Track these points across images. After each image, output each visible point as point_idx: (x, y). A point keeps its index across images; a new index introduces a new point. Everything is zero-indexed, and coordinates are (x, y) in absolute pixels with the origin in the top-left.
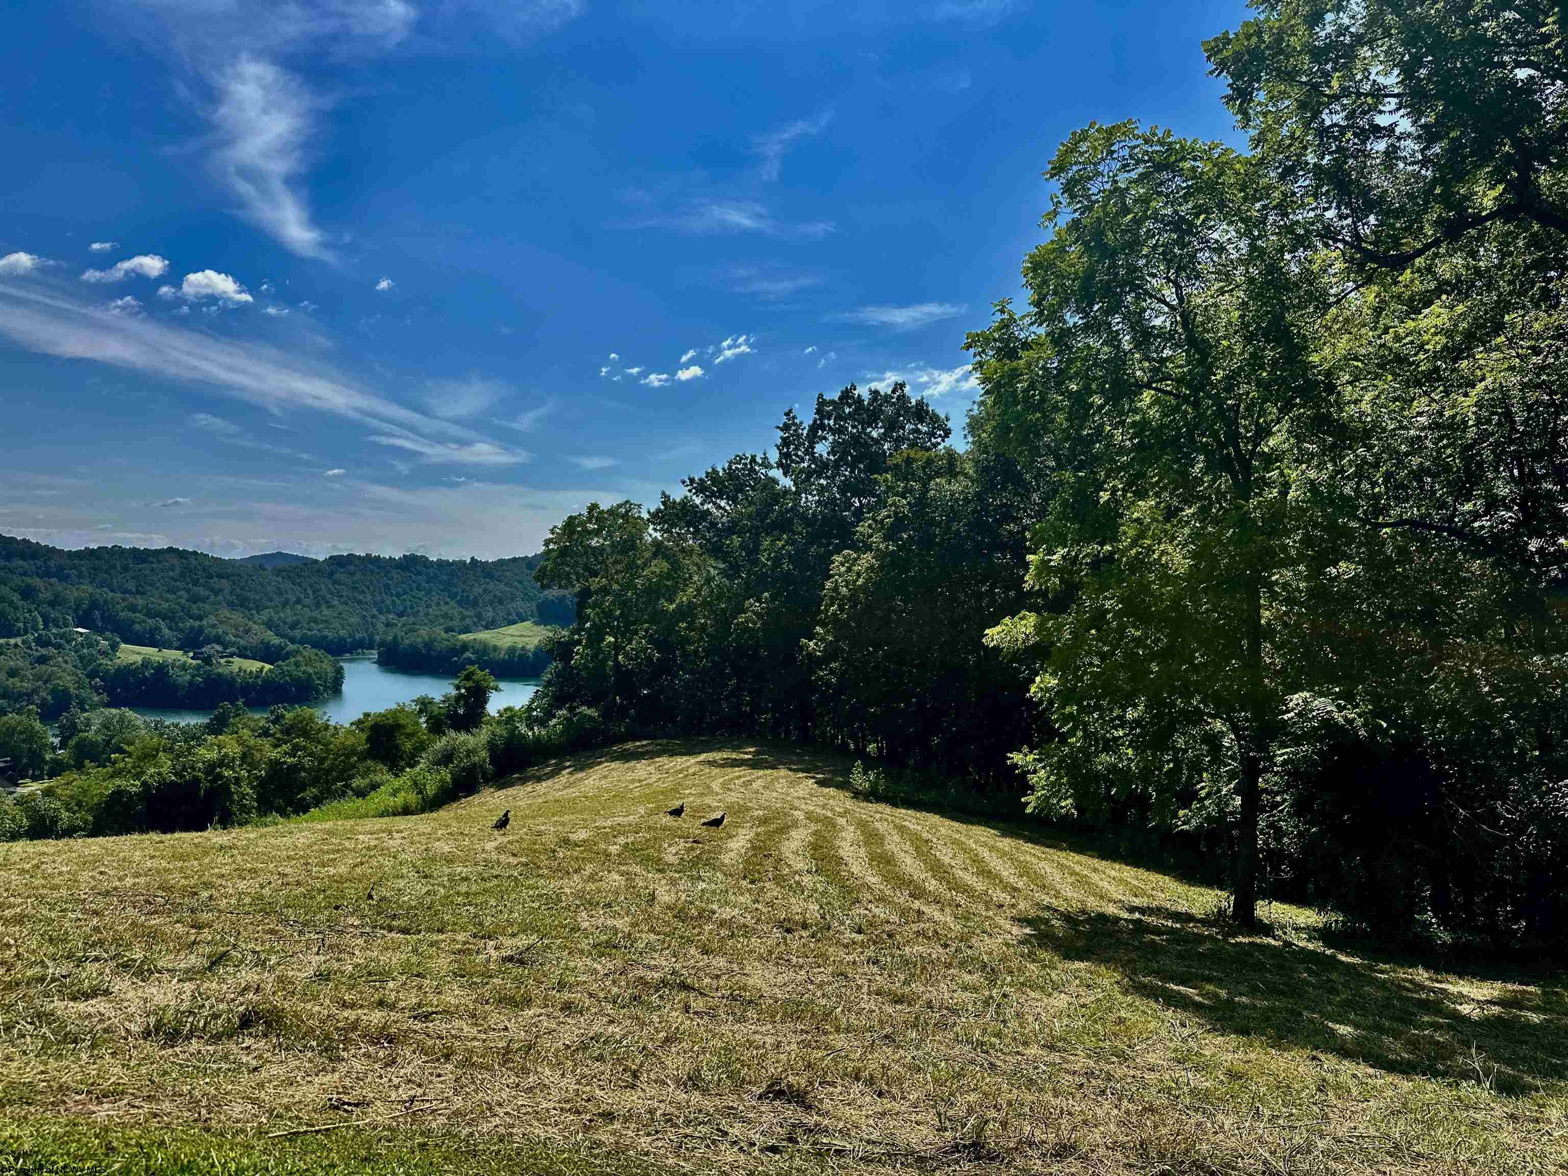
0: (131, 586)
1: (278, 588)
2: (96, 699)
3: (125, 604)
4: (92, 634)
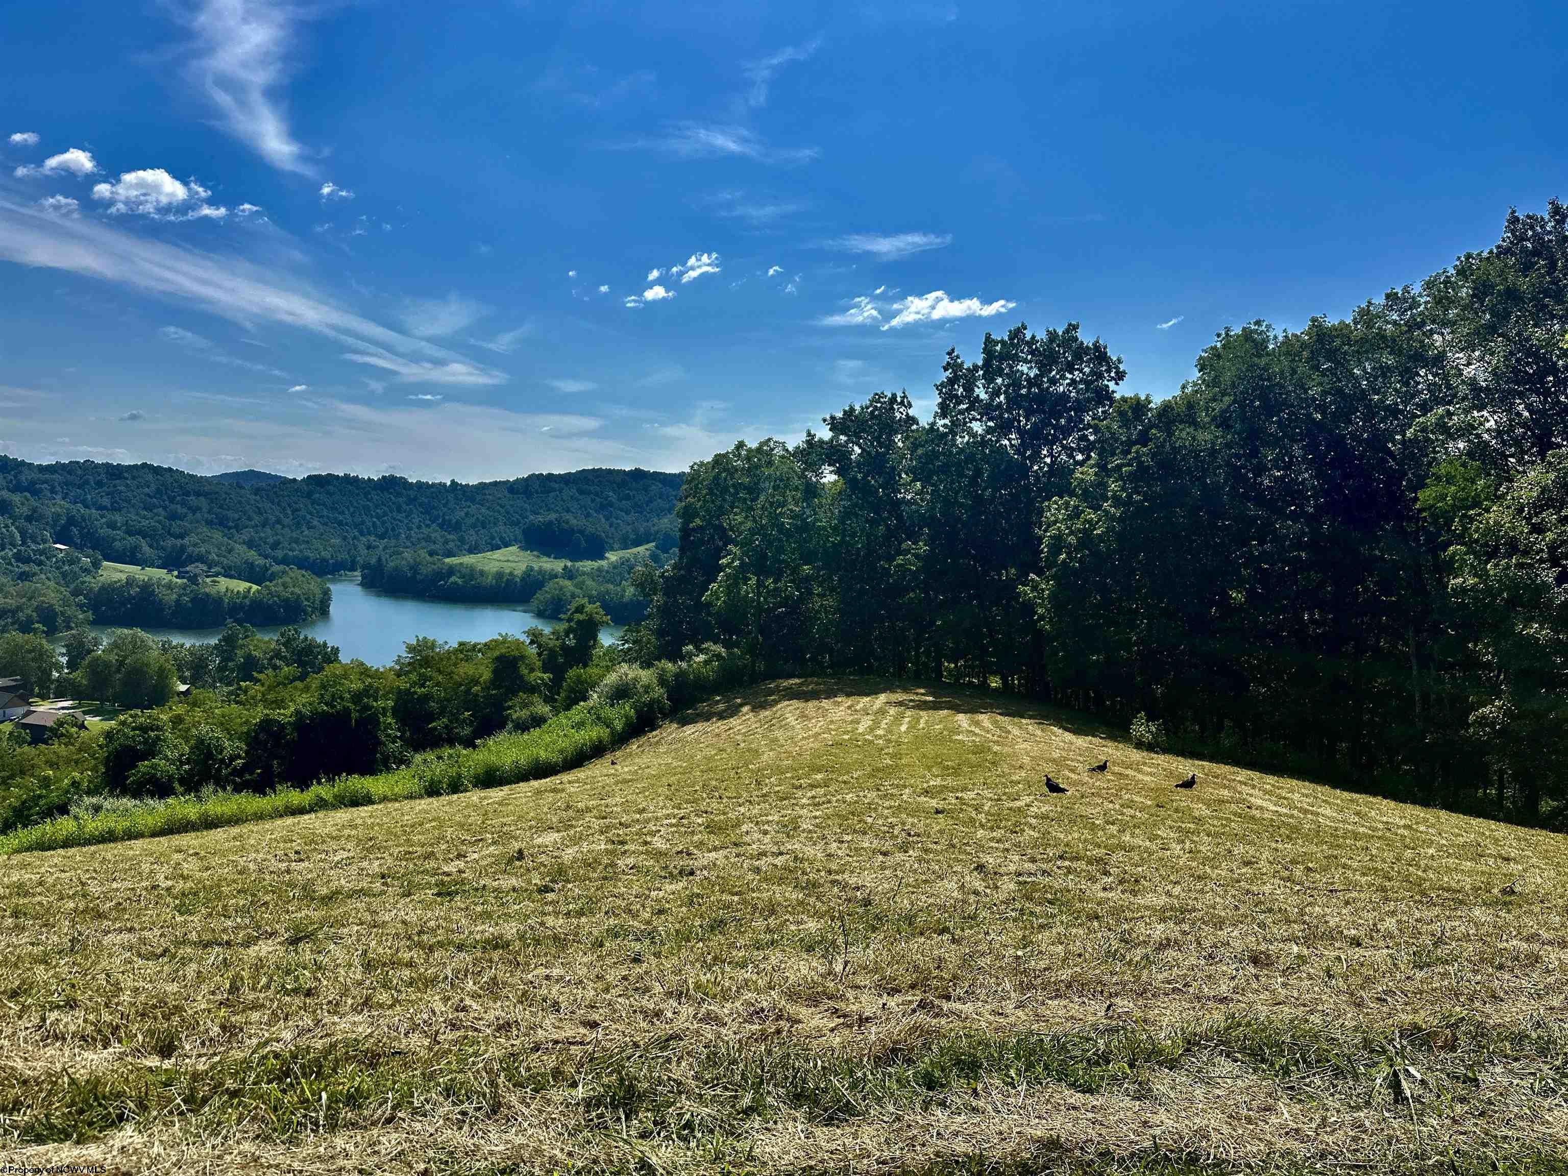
0: (104, 501)
3: (103, 520)
4: (72, 551)
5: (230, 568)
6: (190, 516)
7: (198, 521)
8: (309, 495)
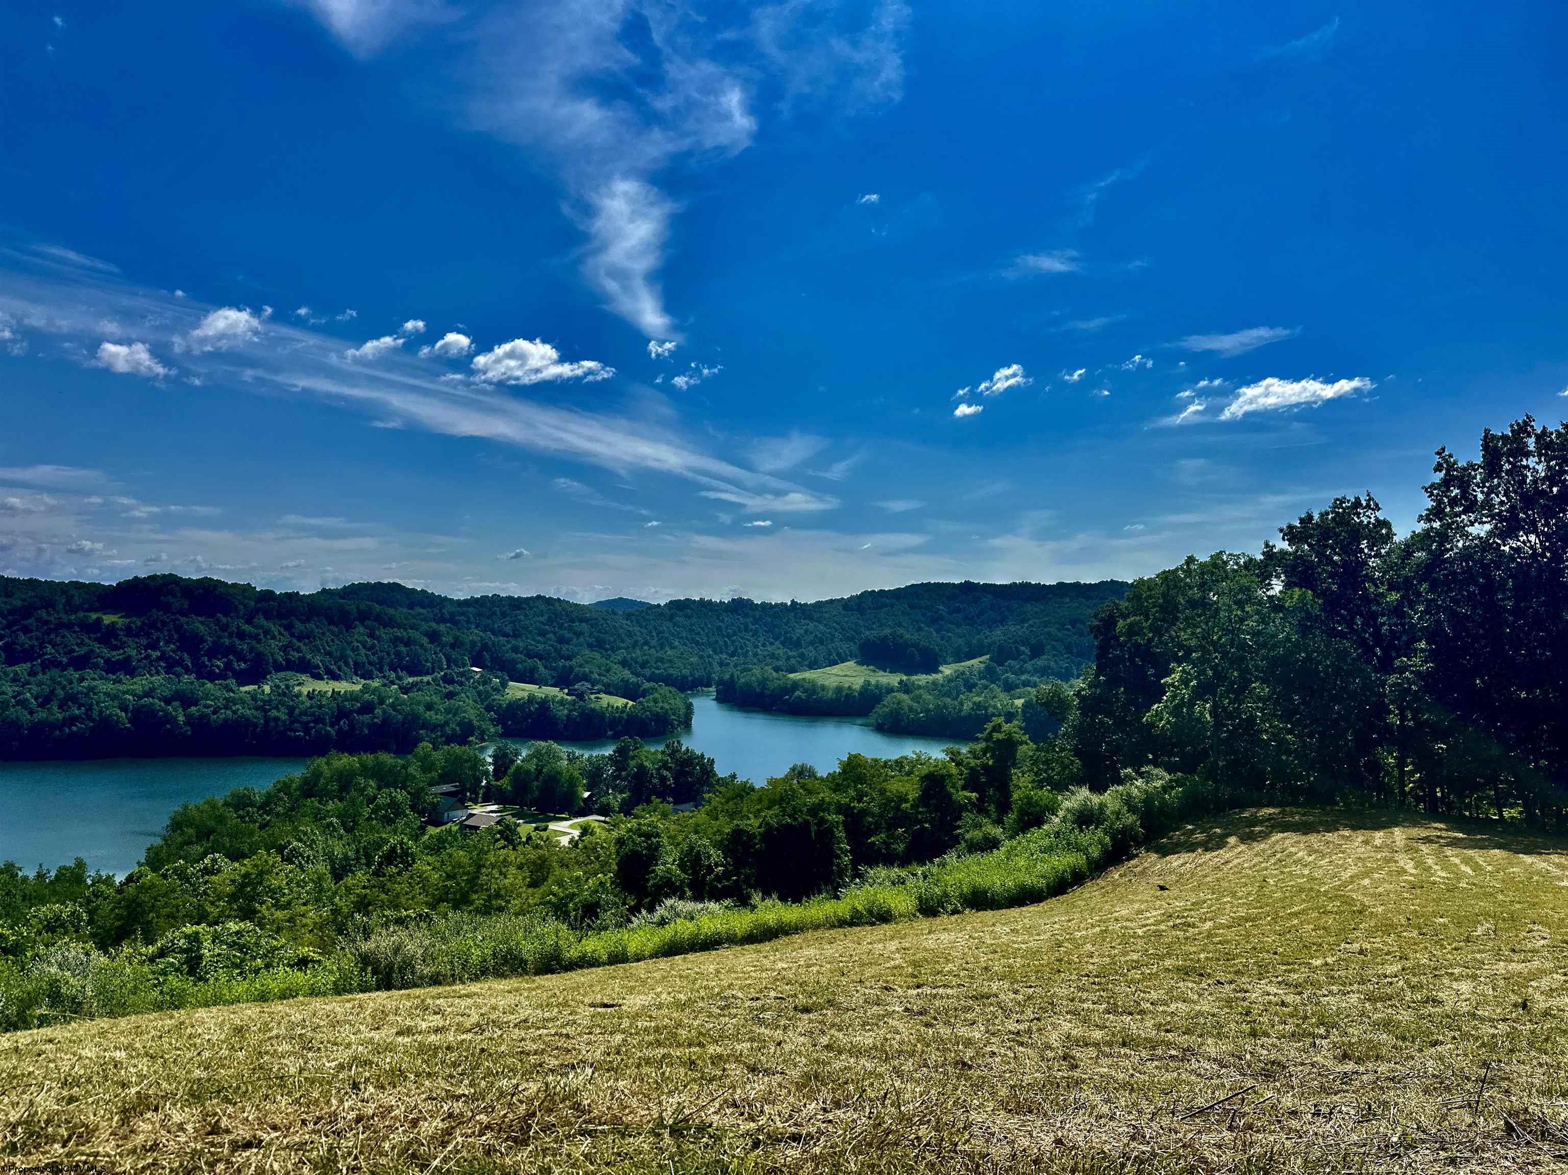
0: (508, 629)
1: (629, 631)
2: (492, 730)
3: (509, 646)
4: (485, 673)
5: (609, 685)
6: (575, 640)
7: (582, 645)
8: (671, 618)
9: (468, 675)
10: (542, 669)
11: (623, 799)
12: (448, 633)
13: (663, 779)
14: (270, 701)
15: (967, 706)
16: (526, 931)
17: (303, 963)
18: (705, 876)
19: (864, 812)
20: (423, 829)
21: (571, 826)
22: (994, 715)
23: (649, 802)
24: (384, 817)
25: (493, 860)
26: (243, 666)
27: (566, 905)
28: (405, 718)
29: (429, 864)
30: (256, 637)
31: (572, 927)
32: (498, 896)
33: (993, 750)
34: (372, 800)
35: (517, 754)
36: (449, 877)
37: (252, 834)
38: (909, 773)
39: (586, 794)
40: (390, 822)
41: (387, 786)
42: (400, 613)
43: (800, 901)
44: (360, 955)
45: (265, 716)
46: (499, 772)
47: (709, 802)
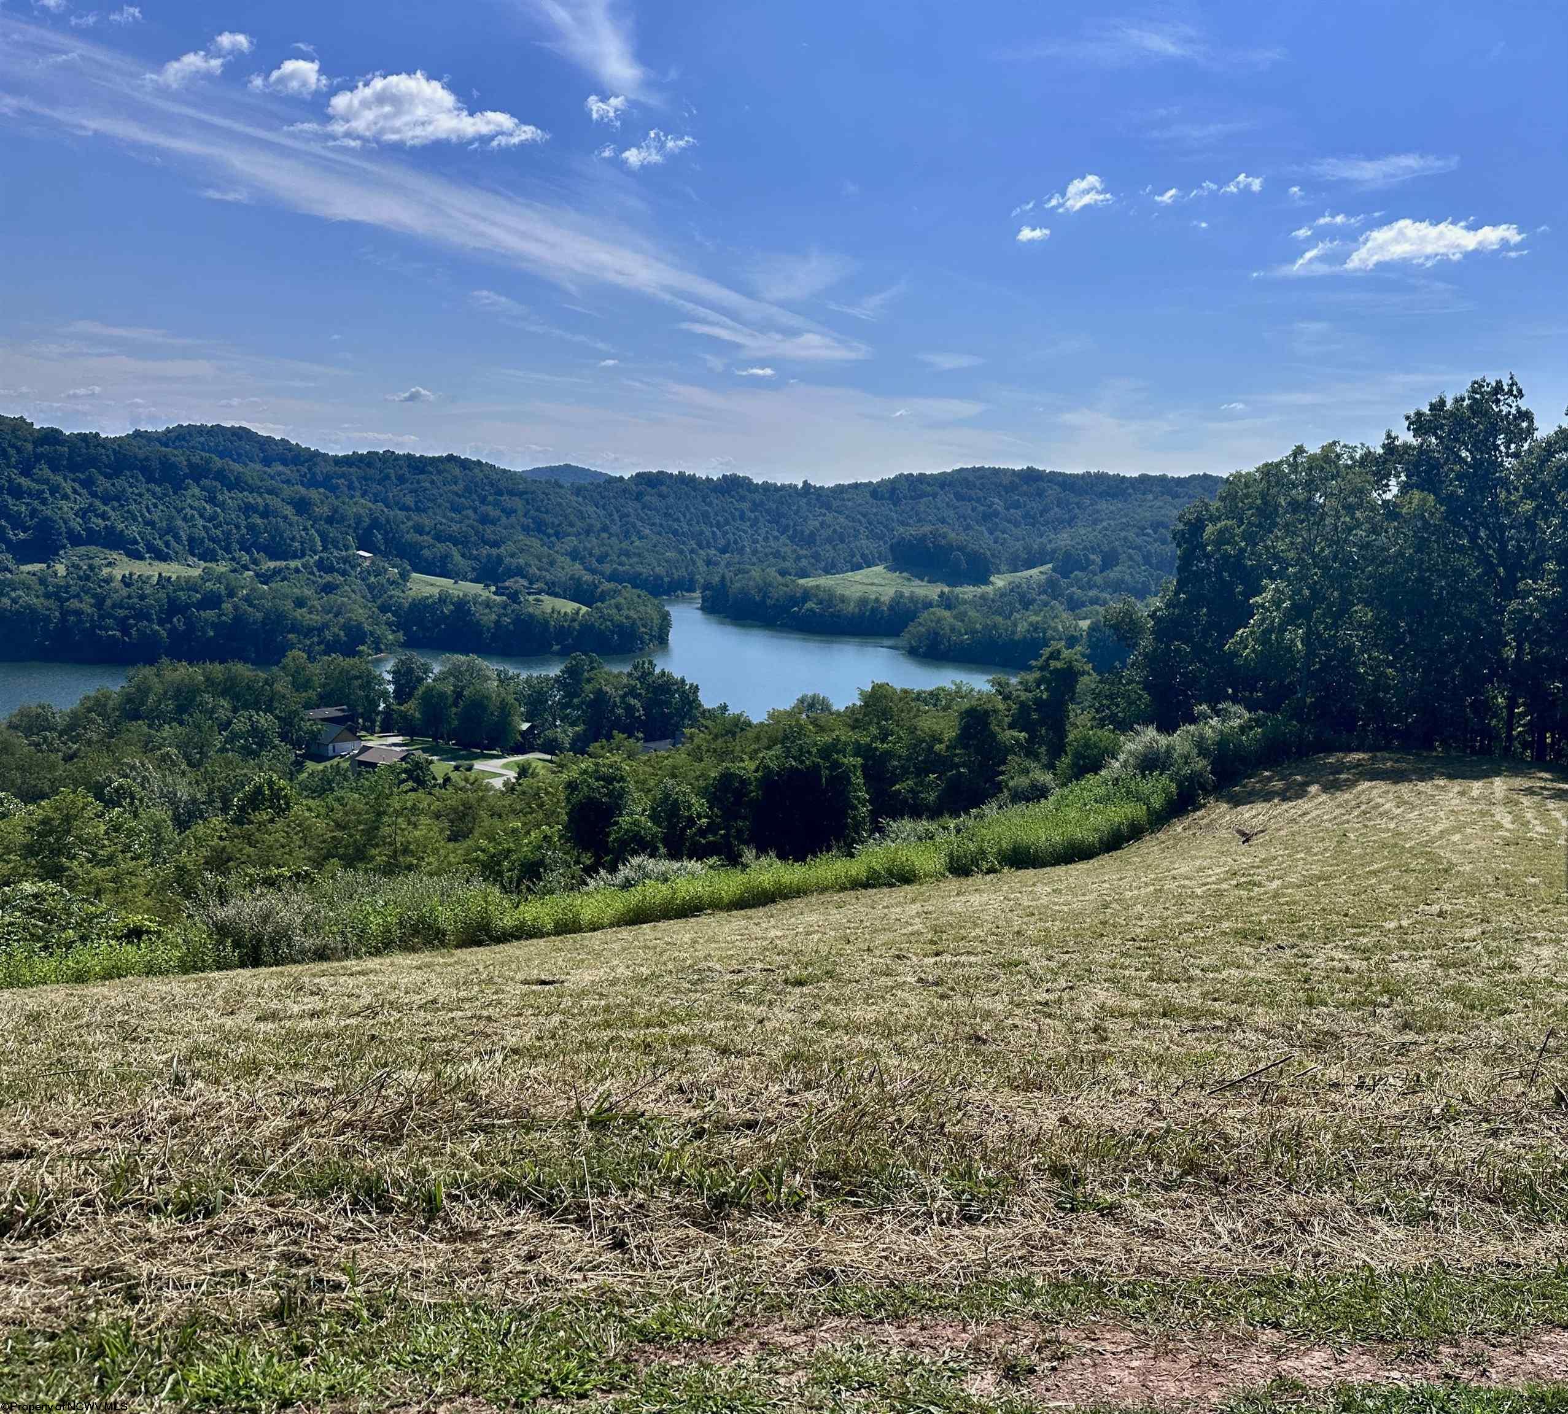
1: (581, 512)
2: (391, 638)
3: (410, 523)
4: (379, 557)
7: (513, 527)
8: (639, 497)
9: (352, 562)
10: (457, 557)
11: (577, 734)
12: (322, 502)
13: (630, 709)
14: (68, 586)
15: (1022, 627)
16: (442, 894)
17: (135, 934)
18: (684, 829)
19: (888, 755)
20: (299, 765)
21: (506, 766)
22: (1053, 638)
23: (609, 737)
24: (243, 747)
25: (397, 806)
26: (22, 535)
27: (499, 864)
28: (267, 616)
29: (310, 810)
30: (39, 495)
31: (505, 890)
32: (406, 851)
33: (1048, 683)
34: (226, 725)
35: (427, 670)
36: (339, 826)
37: (52, 767)
38: (946, 709)
39: (525, 726)
40: (255, 754)
41: (246, 707)
42: (252, 471)
43: (804, 860)
44: (215, 924)
45: (61, 607)
46: (402, 695)
47: (691, 738)
